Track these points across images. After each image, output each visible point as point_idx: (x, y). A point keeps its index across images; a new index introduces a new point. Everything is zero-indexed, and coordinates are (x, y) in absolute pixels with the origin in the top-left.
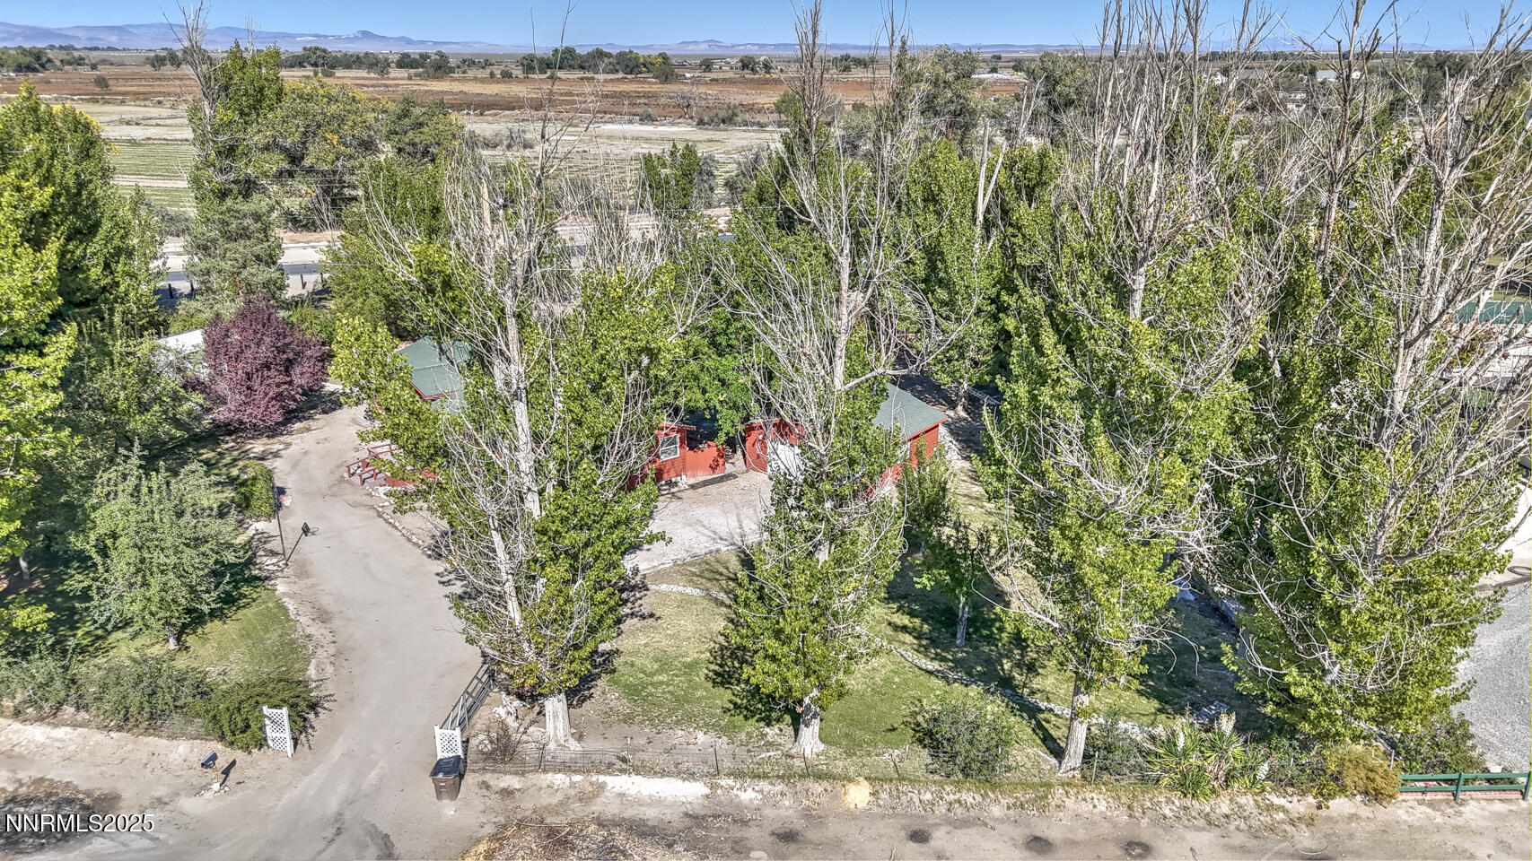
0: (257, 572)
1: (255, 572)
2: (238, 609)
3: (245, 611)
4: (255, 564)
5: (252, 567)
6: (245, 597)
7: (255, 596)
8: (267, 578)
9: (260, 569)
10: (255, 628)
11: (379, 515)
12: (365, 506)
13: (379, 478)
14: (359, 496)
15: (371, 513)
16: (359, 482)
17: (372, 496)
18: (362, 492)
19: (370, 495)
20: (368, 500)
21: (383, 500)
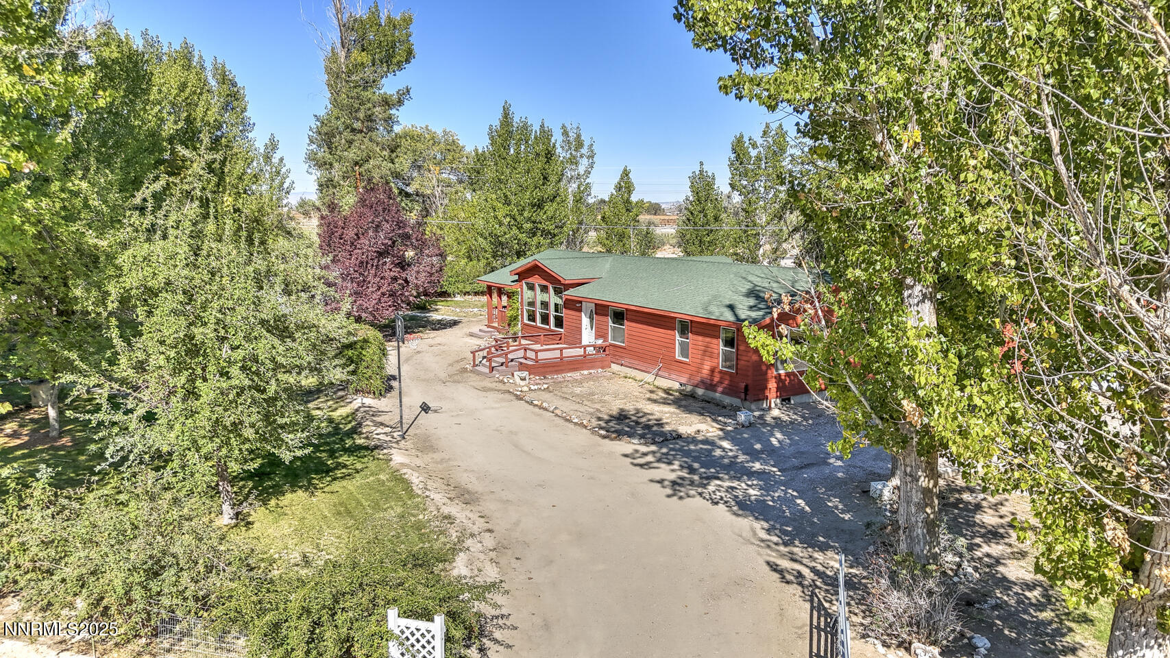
0: (362, 441)
1: (360, 441)
2: (335, 479)
3: (344, 483)
4: (361, 433)
5: (355, 436)
6: (345, 466)
7: (359, 466)
8: (376, 447)
9: (367, 438)
10: (359, 503)
11: (519, 398)
12: (498, 391)
13: (512, 366)
14: (487, 383)
15: (507, 396)
16: (487, 370)
17: (504, 383)
18: (492, 379)
19: (502, 382)
20: (500, 386)
21: (520, 386)
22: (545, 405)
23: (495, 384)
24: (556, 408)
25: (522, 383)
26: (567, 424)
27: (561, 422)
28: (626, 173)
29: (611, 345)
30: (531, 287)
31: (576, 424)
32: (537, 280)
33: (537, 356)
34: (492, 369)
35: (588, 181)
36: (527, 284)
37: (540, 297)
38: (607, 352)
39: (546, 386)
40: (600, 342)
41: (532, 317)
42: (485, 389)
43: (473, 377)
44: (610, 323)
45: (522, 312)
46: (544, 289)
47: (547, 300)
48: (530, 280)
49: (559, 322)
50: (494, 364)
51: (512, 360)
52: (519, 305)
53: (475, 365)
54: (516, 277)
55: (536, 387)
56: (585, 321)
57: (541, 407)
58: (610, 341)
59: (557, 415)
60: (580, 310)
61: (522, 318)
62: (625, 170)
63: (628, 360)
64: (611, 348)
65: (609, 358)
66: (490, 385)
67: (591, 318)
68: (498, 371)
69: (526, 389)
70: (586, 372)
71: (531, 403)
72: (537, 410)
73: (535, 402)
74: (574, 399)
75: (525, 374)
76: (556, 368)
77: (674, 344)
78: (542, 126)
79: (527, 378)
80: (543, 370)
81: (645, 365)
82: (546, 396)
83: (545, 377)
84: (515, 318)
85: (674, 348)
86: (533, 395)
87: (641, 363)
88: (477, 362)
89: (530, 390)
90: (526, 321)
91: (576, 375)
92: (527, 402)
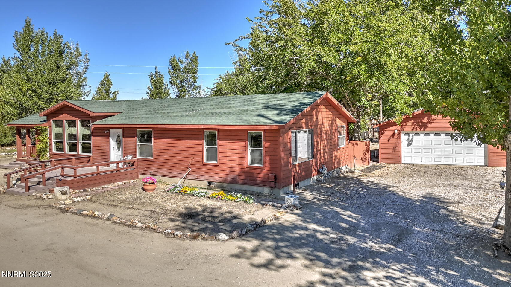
11: (64, 211)
12: (39, 207)
13: (50, 184)
14: (24, 201)
15: (50, 211)
16: (23, 190)
17: (43, 199)
18: (29, 198)
19: (41, 198)
20: (39, 202)
21: (61, 200)
22: (96, 213)
23: (33, 201)
24: (111, 215)
25: (64, 197)
26: (131, 230)
27: (123, 228)
28: (107, 76)
29: (139, 160)
30: (59, 124)
31: (141, 228)
32: (65, 118)
33: (75, 173)
34: (29, 188)
35: (84, 76)
36: (55, 122)
37: (67, 130)
38: (136, 166)
39: (88, 197)
40: (129, 158)
41: (60, 148)
42: (23, 207)
43: (7, 198)
44: (138, 143)
45: (51, 145)
46: (72, 124)
47: (75, 132)
48: (58, 119)
49: (87, 149)
50: (30, 184)
51: (49, 179)
52: (47, 139)
53: (9, 187)
54: (45, 118)
55: (79, 199)
56: (113, 144)
57: (92, 217)
58: (138, 157)
59: (114, 222)
60: (108, 136)
61: (51, 149)
62: (106, 74)
63: (156, 170)
64: (139, 162)
65: (137, 171)
66: (28, 203)
67: (119, 142)
68: (35, 189)
69: (69, 202)
70: (120, 183)
71: (80, 214)
72: (89, 220)
73: (85, 212)
74: (122, 205)
75: (66, 188)
76: (93, 182)
77: (203, 151)
78: (55, 34)
79: (68, 191)
80: (82, 184)
81: (174, 171)
82: (93, 205)
83: (85, 190)
84: (45, 150)
85: (203, 155)
86: (77, 206)
87: (170, 171)
88: (11, 185)
89: (73, 202)
90: (54, 151)
91: (113, 186)
92: (74, 213)
